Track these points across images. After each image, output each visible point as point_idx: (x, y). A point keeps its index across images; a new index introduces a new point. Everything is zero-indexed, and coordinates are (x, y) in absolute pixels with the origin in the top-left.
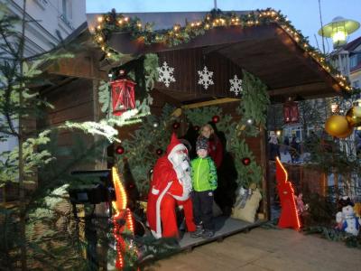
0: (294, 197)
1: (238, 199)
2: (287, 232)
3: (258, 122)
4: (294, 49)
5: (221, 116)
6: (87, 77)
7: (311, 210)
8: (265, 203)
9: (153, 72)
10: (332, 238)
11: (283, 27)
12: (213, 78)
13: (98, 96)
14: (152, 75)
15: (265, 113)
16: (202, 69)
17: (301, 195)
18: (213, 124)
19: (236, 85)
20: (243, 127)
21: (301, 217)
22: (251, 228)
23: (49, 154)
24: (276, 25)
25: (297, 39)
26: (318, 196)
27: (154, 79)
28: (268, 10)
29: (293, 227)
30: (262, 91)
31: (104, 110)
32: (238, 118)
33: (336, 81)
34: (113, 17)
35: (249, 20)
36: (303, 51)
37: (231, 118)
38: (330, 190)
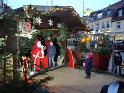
0: (73, 58)
1: (58, 59)
2: (70, 68)
3: (64, 37)
4: (76, 17)
5: (53, 34)
6: (16, 20)
7: (77, 62)
8: (65, 60)
9: (35, 20)
10: (82, 69)
11: (74, 11)
12: (53, 23)
13: (18, 26)
14: (35, 21)
15: (67, 34)
16: (50, 20)
17: (75, 58)
18: (51, 36)
19: (59, 25)
20: (60, 38)
21: (74, 64)
22: (61, 67)
23: (4, 43)
24: (72, 11)
25: (77, 15)
26: (79, 58)
27: (36, 22)
28: (70, 7)
29: (72, 67)
30: (66, 28)
31: (20, 30)
32: (59, 35)
33: (86, 27)
34: (30, 6)
35: (65, 9)
36: (78, 18)
37: (56, 35)
38: (82, 57)
